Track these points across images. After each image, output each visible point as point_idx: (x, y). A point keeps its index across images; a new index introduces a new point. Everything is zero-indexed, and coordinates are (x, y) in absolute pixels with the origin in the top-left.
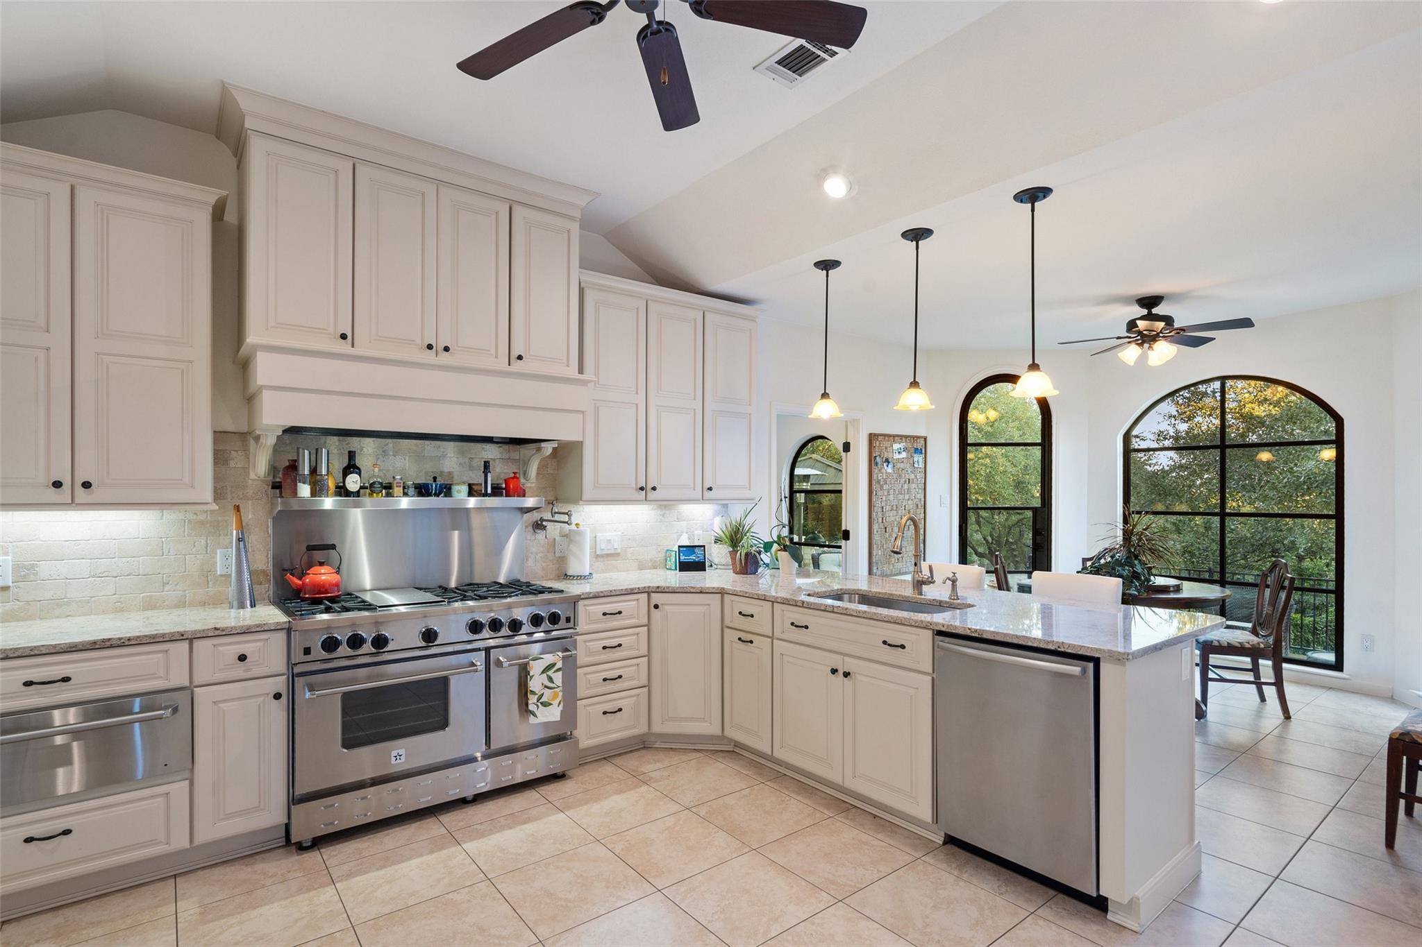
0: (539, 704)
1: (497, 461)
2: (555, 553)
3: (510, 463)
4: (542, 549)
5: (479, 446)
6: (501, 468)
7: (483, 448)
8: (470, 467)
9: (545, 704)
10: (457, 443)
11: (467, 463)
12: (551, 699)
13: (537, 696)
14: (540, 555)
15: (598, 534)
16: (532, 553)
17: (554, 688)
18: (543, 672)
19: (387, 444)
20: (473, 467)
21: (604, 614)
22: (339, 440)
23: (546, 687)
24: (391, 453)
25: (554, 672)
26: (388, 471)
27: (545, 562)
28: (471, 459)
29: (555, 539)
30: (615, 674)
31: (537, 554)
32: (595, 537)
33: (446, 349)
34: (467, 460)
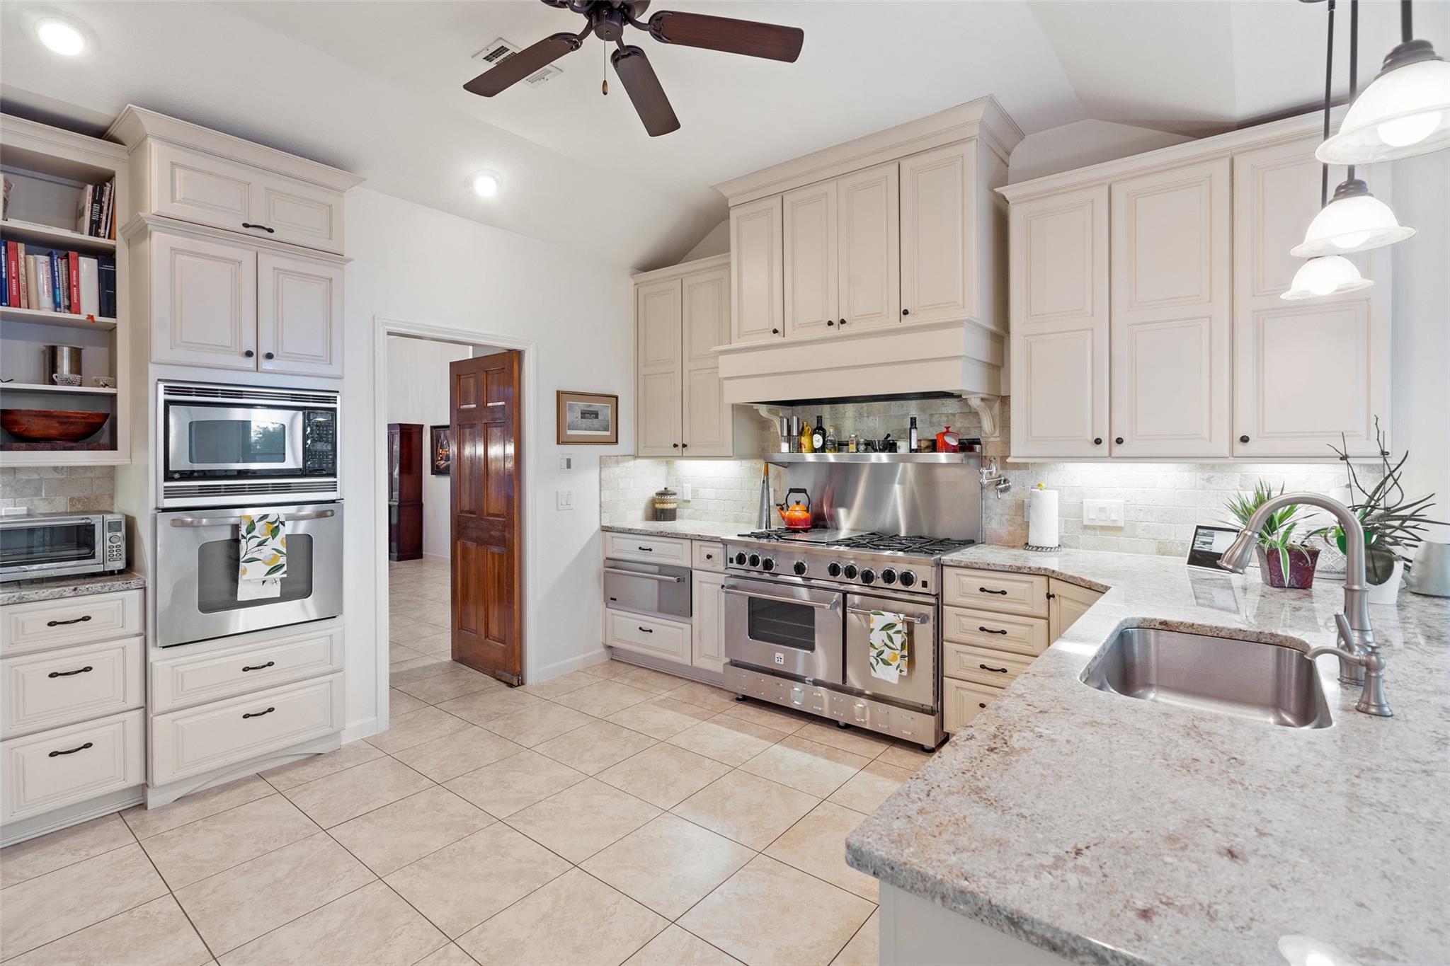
0: (879, 659)
1: (957, 416)
2: (1024, 517)
3: (971, 417)
4: (1008, 511)
5: (939, 401)
6: (961, 422)
7: (943, 404)
8: (930, 423)
9: (886, 663)
10: (918, 401)
11: (928, 420)
12: (891, 658)
13: (877, 651)
14: (1007, 517)
15: (1084, 500)
16: (996, 514)
17: (894, 649)
18: (882, 629)
19: (862, 408)
20: (933, 423)
21: (982, 590)
22: (831, 408)
23: (886, 645)
24: (865, 415)
25: (894, 633)
26: (863, 430)
27: (1011, 526)
28: (931, 415)
29: (1024, 501)
30: (1000, 665)
31: (1002, 515)
32: (1082, 503)
33: (843, 322)
34: (927, 417)
